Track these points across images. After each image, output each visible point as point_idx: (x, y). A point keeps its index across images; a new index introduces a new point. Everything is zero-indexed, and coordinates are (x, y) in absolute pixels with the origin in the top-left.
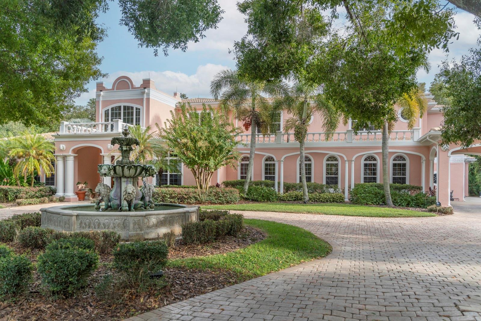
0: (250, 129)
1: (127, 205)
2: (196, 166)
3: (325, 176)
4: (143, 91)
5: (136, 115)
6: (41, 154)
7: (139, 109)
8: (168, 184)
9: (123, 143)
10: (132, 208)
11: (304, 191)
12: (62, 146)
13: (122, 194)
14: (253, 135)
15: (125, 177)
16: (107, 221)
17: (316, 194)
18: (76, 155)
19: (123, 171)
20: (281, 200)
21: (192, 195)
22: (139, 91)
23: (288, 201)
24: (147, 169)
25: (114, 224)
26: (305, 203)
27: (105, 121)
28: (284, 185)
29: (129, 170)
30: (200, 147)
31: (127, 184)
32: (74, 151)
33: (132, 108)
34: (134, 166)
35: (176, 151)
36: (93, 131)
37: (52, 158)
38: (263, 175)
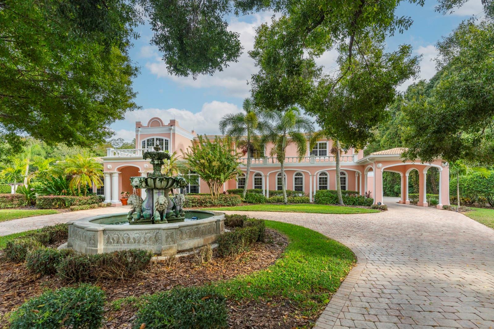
0: (247, 154)
1: (159, 216)
2: (210, 180)
3: (294, 186)
4: (170, 128)
5: (166, 145)
6: (92, 172)
7: (168, 141)
8: (189, 192)
9: (154, 157)
10: (164, 218)
11: (284, 195)
12: (109, 166)
13: (155, 205)
14: (248, 159)
15: (157, 189)
16: (138, 235)
17: (291, 198)
18: (120, 172)
19: (155, 183)
20: (268, 202)
21: (208, 200)
22: (167, 128)
23: (273, 202)
24: (178, 181)
25: (145, 237)
26: (285, 204)
27: (143, 148)
28: (269, 192)
29: (161, 182)
30: (214, 166)
31: (159, 195)
32: (119, 169)
33: (162, 140)
34: (166, 178)
35: (196, 169)
36: (134, 155)
37: (101, 175)
38: (254, 186)
